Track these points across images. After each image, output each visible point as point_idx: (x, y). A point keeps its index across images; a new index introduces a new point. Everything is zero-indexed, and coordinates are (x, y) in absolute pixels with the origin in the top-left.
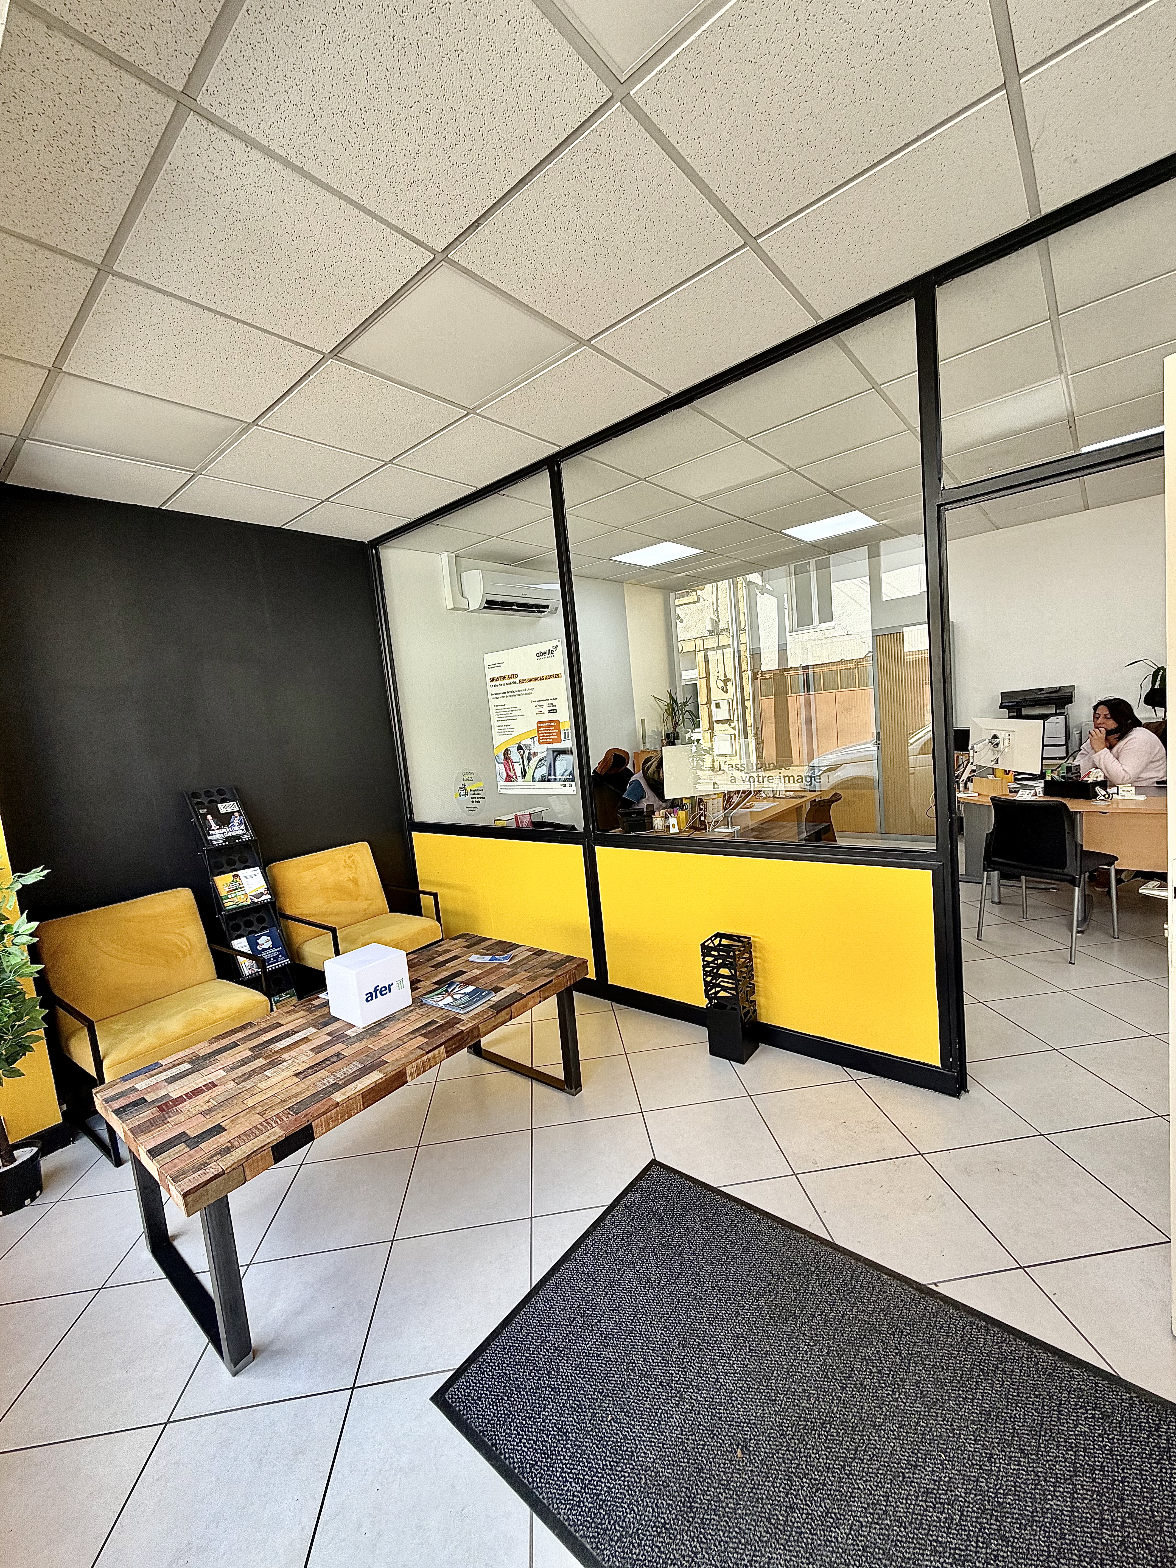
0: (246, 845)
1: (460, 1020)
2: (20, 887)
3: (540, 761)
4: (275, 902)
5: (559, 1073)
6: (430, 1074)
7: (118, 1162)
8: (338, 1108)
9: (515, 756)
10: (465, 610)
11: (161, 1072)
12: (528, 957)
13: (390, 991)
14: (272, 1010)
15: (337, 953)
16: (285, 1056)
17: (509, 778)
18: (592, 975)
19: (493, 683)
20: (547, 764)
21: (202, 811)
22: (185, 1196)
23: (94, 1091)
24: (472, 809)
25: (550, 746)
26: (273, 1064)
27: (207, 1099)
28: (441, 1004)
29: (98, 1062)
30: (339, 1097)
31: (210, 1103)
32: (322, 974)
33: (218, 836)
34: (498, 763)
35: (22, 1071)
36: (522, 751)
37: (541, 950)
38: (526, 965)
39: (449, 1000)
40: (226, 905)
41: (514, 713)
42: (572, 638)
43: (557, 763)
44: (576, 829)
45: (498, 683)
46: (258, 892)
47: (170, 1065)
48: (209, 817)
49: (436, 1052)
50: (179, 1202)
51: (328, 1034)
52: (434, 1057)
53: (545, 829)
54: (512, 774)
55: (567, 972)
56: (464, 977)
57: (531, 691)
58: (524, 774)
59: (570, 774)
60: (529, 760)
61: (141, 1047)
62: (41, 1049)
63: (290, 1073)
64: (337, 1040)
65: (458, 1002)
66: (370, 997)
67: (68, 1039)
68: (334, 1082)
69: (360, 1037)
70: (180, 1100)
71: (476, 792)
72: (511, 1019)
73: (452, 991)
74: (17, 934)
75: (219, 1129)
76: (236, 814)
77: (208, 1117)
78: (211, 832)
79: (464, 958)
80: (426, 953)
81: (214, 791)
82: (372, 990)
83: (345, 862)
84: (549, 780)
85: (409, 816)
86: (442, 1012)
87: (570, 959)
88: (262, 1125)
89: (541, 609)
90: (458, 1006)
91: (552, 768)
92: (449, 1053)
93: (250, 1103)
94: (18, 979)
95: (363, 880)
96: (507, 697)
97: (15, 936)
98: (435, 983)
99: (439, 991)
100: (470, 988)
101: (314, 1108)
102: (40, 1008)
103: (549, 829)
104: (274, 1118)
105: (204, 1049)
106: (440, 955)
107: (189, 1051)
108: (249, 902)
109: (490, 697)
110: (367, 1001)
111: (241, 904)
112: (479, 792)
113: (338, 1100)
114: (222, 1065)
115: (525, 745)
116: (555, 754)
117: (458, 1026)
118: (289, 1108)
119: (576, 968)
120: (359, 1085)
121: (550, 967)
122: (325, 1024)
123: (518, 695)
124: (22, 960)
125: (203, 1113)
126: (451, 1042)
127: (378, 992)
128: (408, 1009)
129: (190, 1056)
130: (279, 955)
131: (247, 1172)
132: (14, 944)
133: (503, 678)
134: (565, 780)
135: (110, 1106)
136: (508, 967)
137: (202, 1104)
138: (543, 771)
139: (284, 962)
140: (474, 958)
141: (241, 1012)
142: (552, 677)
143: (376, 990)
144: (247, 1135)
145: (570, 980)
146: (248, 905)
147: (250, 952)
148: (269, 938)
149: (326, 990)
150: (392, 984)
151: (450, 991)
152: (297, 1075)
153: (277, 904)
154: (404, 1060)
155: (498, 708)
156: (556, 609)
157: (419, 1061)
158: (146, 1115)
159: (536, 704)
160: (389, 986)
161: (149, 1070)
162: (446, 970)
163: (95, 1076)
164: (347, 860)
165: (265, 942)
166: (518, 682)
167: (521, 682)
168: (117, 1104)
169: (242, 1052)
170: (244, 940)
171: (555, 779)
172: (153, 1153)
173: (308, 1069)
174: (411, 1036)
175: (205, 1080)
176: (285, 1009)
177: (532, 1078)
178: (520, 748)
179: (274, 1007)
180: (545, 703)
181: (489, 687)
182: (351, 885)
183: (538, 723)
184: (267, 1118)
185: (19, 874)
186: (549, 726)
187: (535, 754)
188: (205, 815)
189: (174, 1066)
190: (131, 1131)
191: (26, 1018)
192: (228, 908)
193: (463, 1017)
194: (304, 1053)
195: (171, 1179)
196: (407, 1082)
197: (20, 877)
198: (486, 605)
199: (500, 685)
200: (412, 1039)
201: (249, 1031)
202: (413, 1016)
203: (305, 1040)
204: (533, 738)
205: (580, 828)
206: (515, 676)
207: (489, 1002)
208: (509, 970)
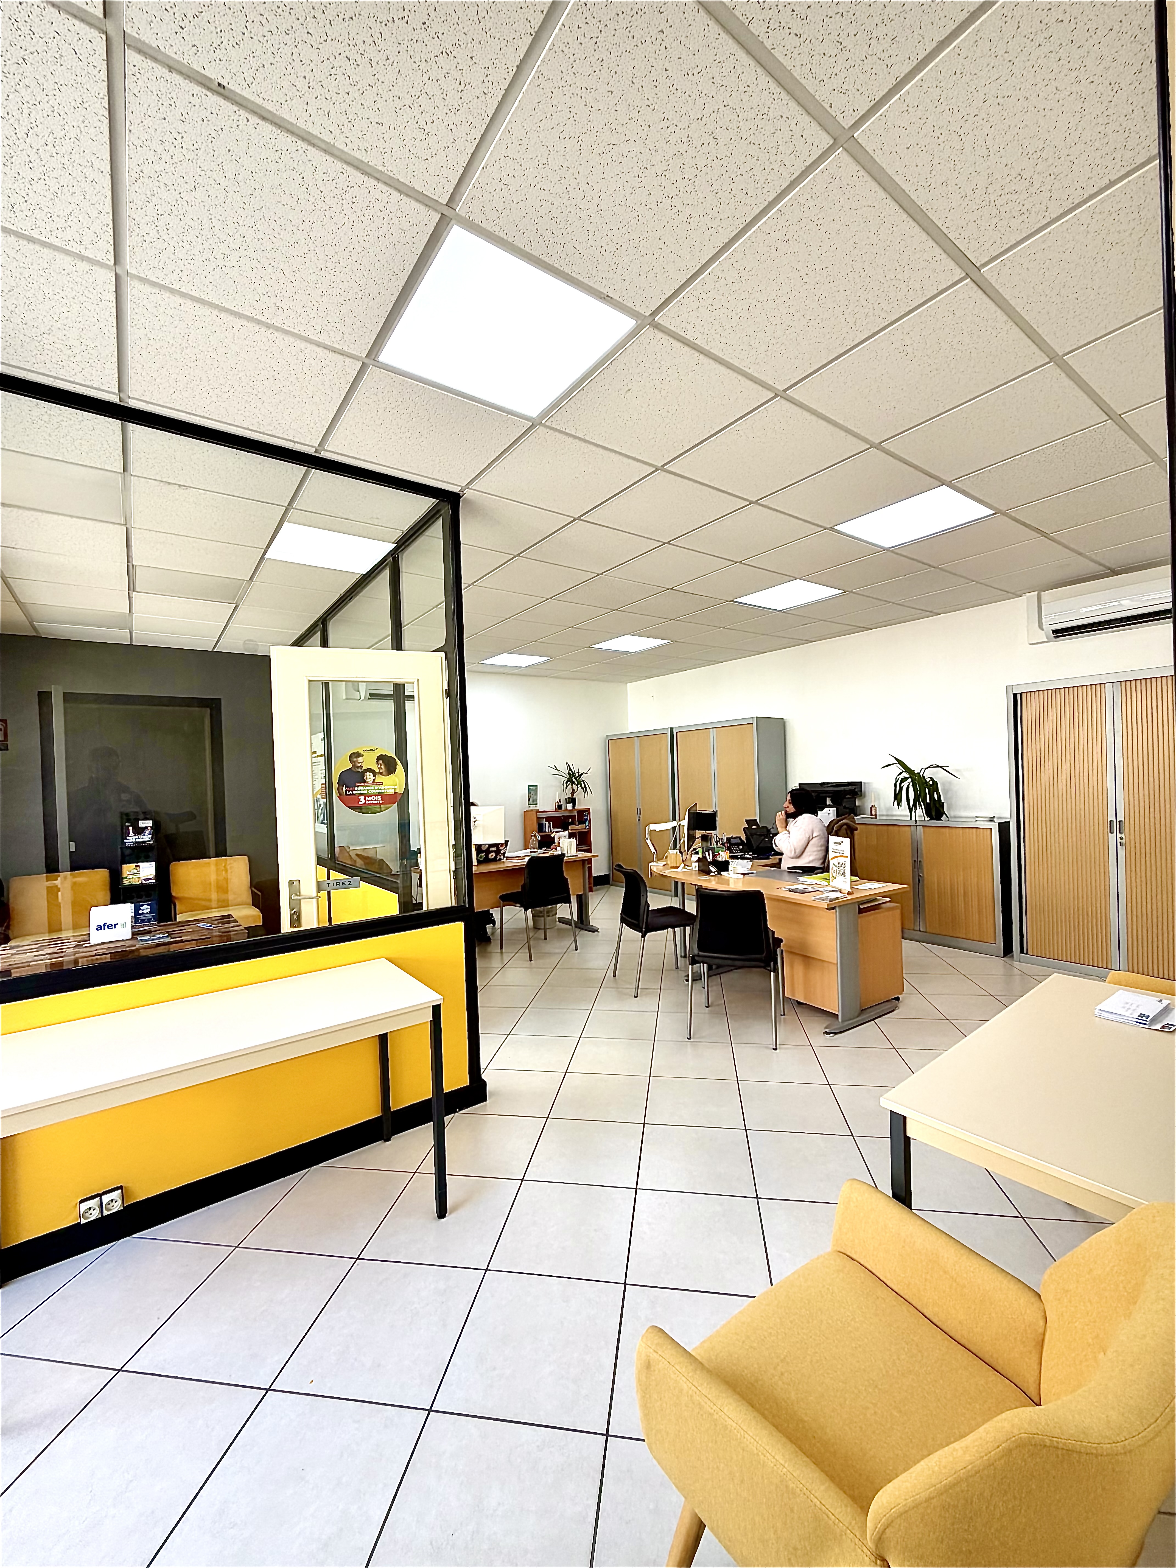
4: (160, 885)
46: (150, 877)
48: (131, 828)
76: (149, 828)
78: (127, 837)
82: (102, 925)
110: (97, 929)
111: (135, 883)
143: (104, 925)
146: (140, 884)
160: (115, 925)
188: (128, 826)
192: (126, 884)
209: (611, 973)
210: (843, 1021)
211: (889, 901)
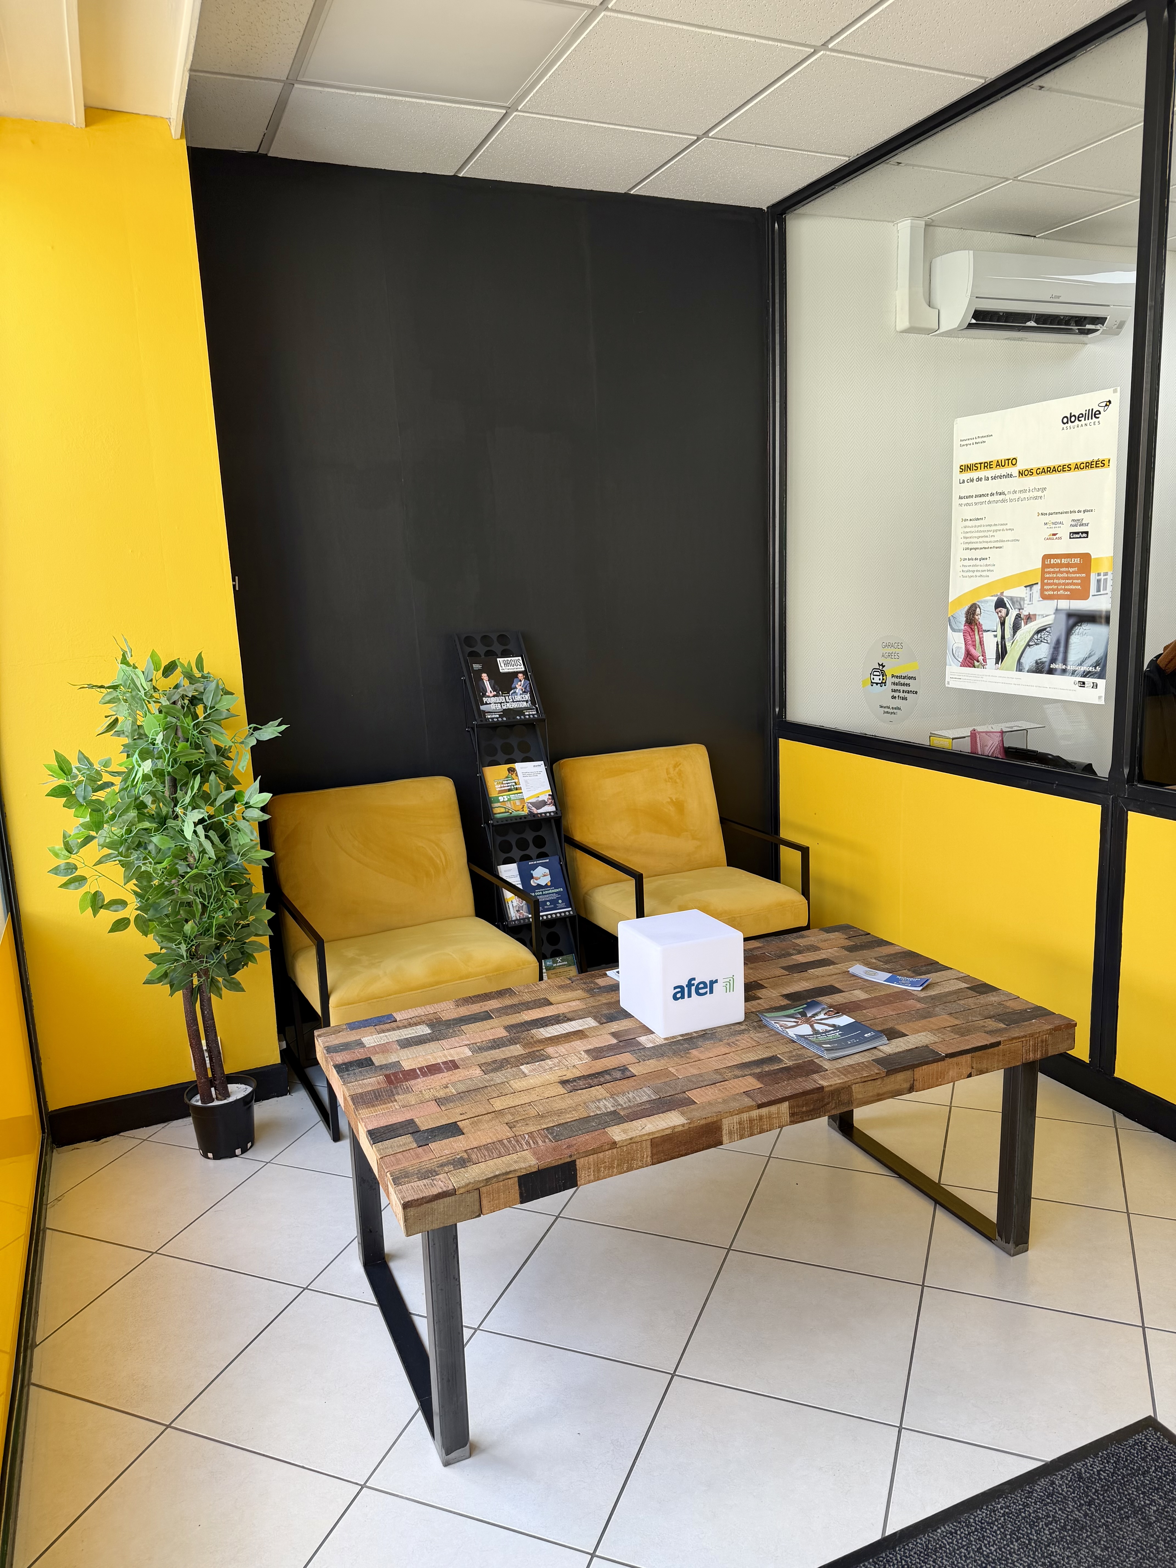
0: (530, 724)
1: (818, 1069)
2: (254, 742)
3: (1039, 632)
4: (560, 817)
5: (989, 1207)
6: (762, 1142)
7: (337, 1137)
8: (615, 1151)
9: (988, 618)
10: (929, 331)
11: (394, 1029)
12: (960, 990)
13: (711, 992)
14: (541, 979)
15: (640, 913)
16: (550, 1050)
17: (970, 660)
18: (1082, 1050)
19: (966, 476)
20: (1051, 638)
21: (476, 666)
22: (406, 1206)
23: (316, 1033)
24: (889, 711)
25: (1064, 604)
26: (535, 1056)
27: (444, 1081)
28: (791, 1033)
29: (325, 996)
30: (617, 1133)
31: (448, 1090)
32: (615, 939)
33: (493, 707)
34: (953, 630)
35: (243, 985)
36: (1004, 611)
37: (985, 985)
38: (954, 1005)
39: (805, 1029)
40: (496, 811)
41: (999, 536)
42: (1146, 386)
43: (1074, 639)
44: (1094, 773)
45: (974, 475)
46: (540, 799)
47: (406, 1023)
48: (485, 676)
49: (773, 1109)
50: (398, 1212)
51: (614, 1035)
52: (770, 1117)
53: (1029, 764)
54: (976, 653)
55: (1031, 1035)
56: (837, 999)
57: (1040, 494)
58: (1001, 654)
59: (1097, 664)
60: (1016, 628)
61: (376, 988)
62: (263, 963)
63: (553, 1077)
64: (624, 1047)
65: (821, 1038)
66: (680, 993)
67: (294, 957)
68: (612, 1109)
69: (659, 1051)
70: (411, 1074)
71: (902, 681)
72: (911, 1089)
73: (814, 1016)
74: (248, 806)
75: (452, 1130)
76: (520, 676)
77: (443, 1108)
78: (485, 699)
79: (841, 967)
80: (776, 942)
81: (494, 637)
82: (684, 983)
83: (668, 773)
84: (1051, 672)
85: (777, 710)
86: (790, 1047)
87: (1040, 1012)
88: (510, 1142)
89: (1088, 327)
90: (820, 1044)
91: (1062, 649)
92: (797, 1117)
93: (498, 1104)
94: (246, 865)
95: (692, 805)
96: (990, 502)
97: (246, 808)
98: (787, 996)
99: (792, 1011)
100: (844, 1020)
101: (584, 1140)
102: (267, 908)
103: (1035, 765)
104: (527, 1136)
105: (449, 1011)
106: (800, 952)
107: (430, 1009)
108: (525, 812)
109: (956, 501)
110: (675, 998)
111: (515, 813)
112: (907, 681)
113: (617, 1138)
114: (468, 1040)
115: (1011, 599)
116: (1071, 621)
117: (816, 1076)
118: (547, 1129)
119: (1051, 1032)
120: (649, 1126)
121: (998, 1017)
122: (611, 1019)
123: (1011, 500)
124: (252, 840)
125: (439, 1101)
126: (801, 1101)
127: (693, 988)
128: (737, 1028)
129: (430, 1017)
130: (558, 898)
131: (485, 1202)
132: (244, 818)
133: (988, 465)
134: (1086, 674)
135: (332, 1057)
136: (919, 1000)
137: (438, 1088)
138: (1042, 652)
139: (564, 910)
140: (858, 969)
141: (501, 971)
142: (1089, 465)
143: (690, 985)
144: (491, 1150)
145: (1035, 1051)
146: (525, 817)
147: (520, 887)
148: (547, 871)
149: (617, 966)
150: (716, 981)
151: (809, 1015)
152: (564, 1083)
153: (564, 822)
154: (721, 1108)
155: (969, 523)
156: (1121, 325)
157: (745, 1116)
158: (371, 1082)
159: (1047, 519)
160: (712, 983)
161: (383, 1021)
162: (807, 979)
163: (319, 1012)
164: (671, 770)
165: (541, 875)
166: (1016, 473)
167: (1021, 473)
168: (342, 1058)
169: (495, 1029)
170: (513, 867)
171: (1064, 671)
172: (376, 1136)
173: (579, 1078)
174: (738, 1072)
175: (445, 1056)
176: (558, 981)
177: (937, 1202)
178: (1000, 604)
179: (545, 975)
180: (1067, 519)
181: (955, 481)
182: (671, 810)
183: (1046, 557)
184: (517, 1133)
185: (255, 725)
186: (1068, 565)
187: (1029, 618)
188: (480, 672)
189: (410, 1025)
190: (352, 1099)
191: (251, 918)
192: (498, 816)
193: (826, 1065)
194: (576, 1053)
195: (391, 1178)
196: (721, 1144)
197: (255, 729)
198: (974, 321)
199: (979, 479)
200: (737, 1077)
201: (508, 1001)
202: (745, 1040)
203: (579, 1034)
204: (1031, 586)
205: (1103, 769)
206: (1013, 462)
207: (875, 1052)
208: (919, 1005)
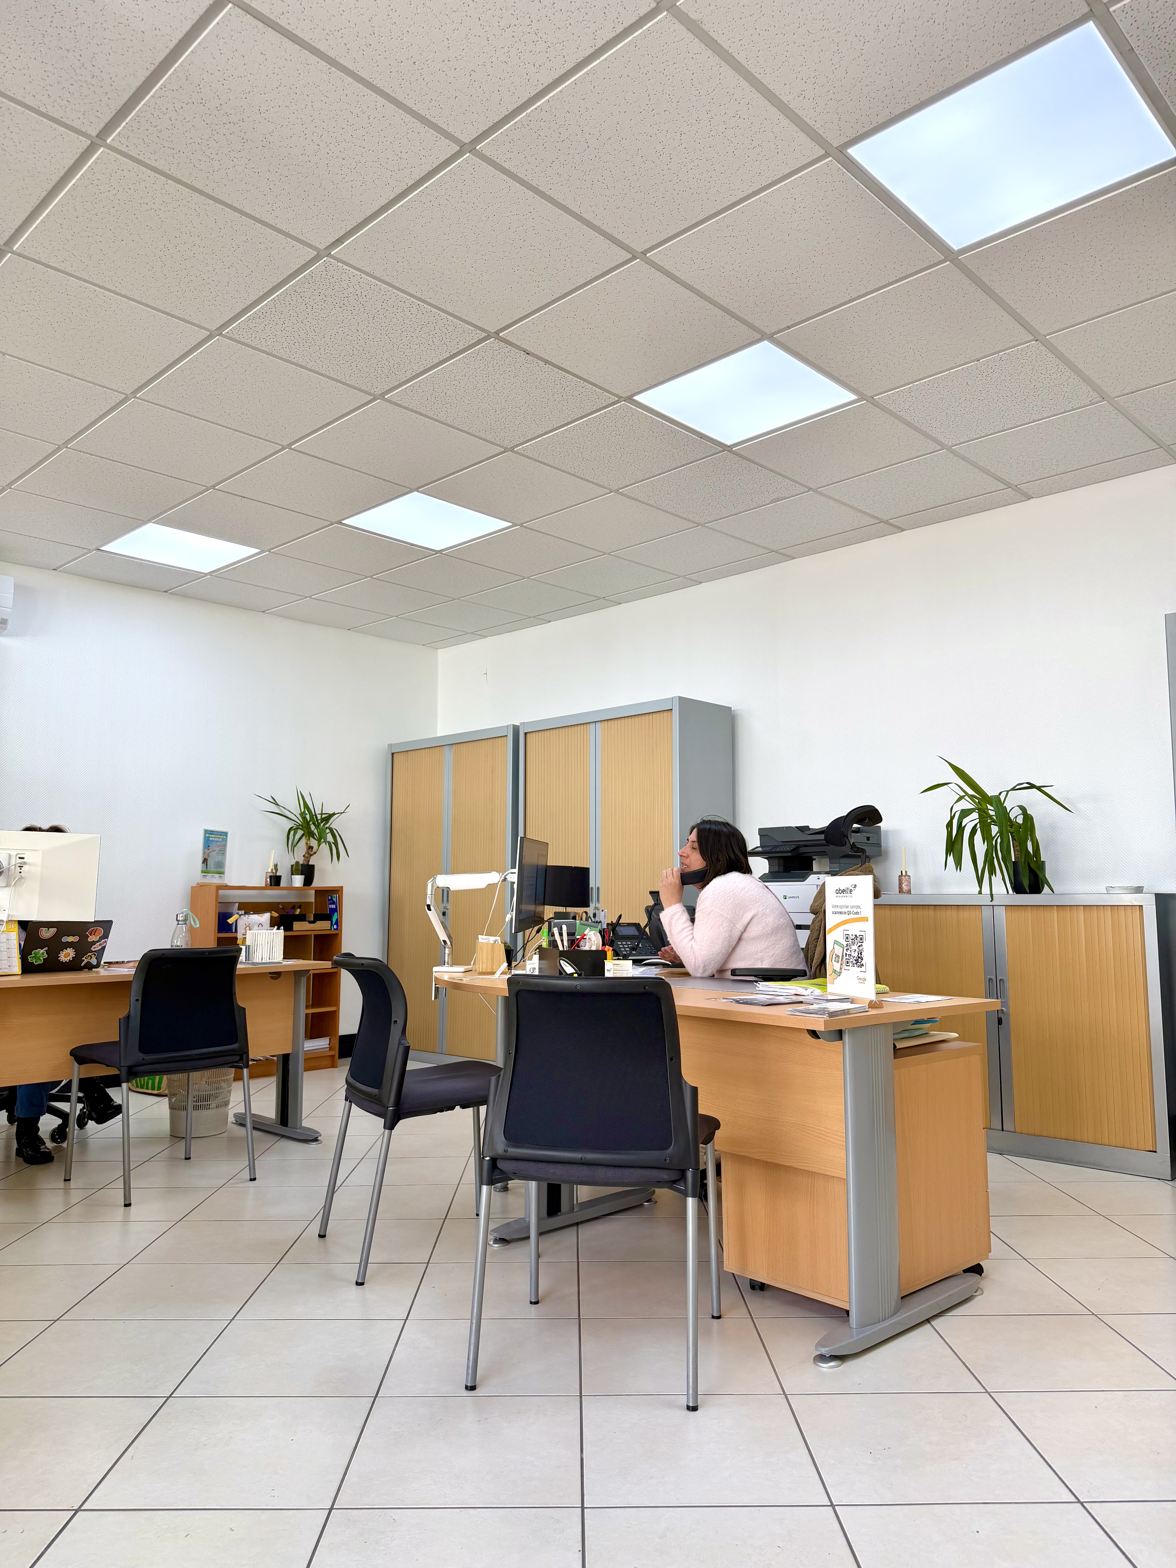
209: (315, 1228)
210: (862, 1326)
211: (955, 1039)
